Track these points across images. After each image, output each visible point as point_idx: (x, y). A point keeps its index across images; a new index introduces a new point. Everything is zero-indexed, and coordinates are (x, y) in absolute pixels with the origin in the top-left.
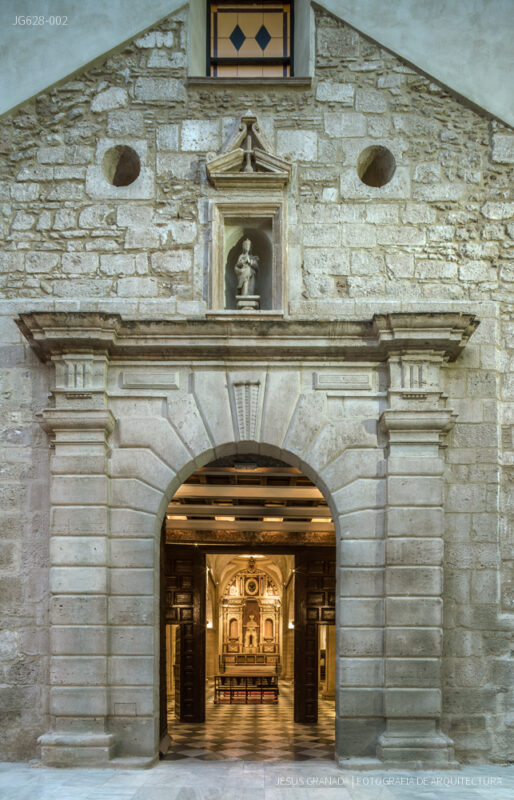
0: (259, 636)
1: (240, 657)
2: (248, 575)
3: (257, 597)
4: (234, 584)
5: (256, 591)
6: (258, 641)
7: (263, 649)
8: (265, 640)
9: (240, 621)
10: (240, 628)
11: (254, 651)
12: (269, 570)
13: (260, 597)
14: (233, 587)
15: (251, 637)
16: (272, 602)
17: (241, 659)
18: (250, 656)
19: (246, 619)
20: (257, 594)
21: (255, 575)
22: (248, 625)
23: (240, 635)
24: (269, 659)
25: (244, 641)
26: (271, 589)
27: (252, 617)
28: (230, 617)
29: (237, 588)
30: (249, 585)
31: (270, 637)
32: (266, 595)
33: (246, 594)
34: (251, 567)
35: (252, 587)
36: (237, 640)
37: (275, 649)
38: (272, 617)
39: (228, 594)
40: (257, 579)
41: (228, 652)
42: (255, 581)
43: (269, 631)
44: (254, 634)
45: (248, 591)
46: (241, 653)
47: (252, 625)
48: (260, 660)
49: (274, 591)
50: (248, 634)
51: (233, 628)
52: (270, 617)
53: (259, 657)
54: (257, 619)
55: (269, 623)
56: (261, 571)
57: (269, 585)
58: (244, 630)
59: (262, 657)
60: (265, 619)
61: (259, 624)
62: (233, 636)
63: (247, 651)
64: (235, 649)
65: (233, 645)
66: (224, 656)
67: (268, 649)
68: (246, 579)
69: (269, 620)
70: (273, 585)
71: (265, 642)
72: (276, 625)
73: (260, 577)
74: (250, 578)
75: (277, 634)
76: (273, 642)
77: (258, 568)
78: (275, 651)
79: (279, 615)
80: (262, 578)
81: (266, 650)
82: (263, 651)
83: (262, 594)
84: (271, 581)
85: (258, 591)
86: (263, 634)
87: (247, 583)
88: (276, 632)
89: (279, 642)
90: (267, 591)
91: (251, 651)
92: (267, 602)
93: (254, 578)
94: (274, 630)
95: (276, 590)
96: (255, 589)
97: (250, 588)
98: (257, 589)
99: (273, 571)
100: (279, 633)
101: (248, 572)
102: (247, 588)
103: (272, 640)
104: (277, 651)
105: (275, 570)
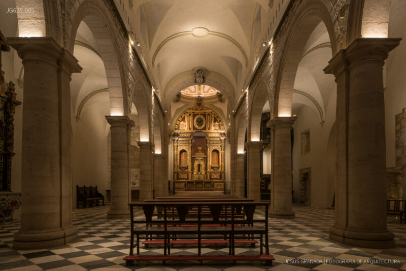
0: (206, 165)
1: (189, 183)
2: (196, 112)
3: (204, 131)
4: (183, 120)
5: (203, 126)
6: (206, 169)
7: (211, 176)
8: (212, 168)
9: (189, 152)
10: (189, 158)
11: (202, 179)
12: (216, 107)
13: (207, 130)
14: (182, 123)
15: (199, 166)
16: (218, 135)
17: (191, 185)
18: (199, 182)
19: (194, 150)
20: (205, 128)
21: (202, 112)
22: (197, 155)
23: (189, 164)
24: (215, 185)
25: (193, 169)
26: (217, 124)
27: (200, 148)
28: (180, 148)
29: (186, 124)
30: (200, 118)
31: (217, 166)
32: (212, 129)
33: (194, 128)
34: (199, 104)
35: (200, 122)
36: (187, 168)
37: (221, 176)
39: (178, 129)
40: (204, 115)
41: (178, 178)
42: (202, 117)
43: (216, 161)
44: (202, 163)
45: (196, 126)
46: (190, 179)
47: (200, 155)
48: (208, 185)
49: (220, 126)
50: (196, 163)
51: (183, 158)
52: (217, 148)
53: (206, 183)
54: (205, 151)
55: (215, 153)
56: (208, 109)
57: (215, 120)
58: (193, 160)
59: (209, 183)
60: (212, 150)
61: (206, 153)
62: (183, 165)
63: (196, 178)
64: (185, 176)
65: (183, 173)
66: (174, 183)
67: (214, 176)
68: (194, 115)
69: (216, 151)
70: (219, 120)
71: (212, 170)
72: (222, 155)
73: (207, 114)
74: (198, 114)
75: (223, 163)
76: (219, 170)
77: (205, 106)
78: (221, 178)
79: (225, 146)
80: (209, 114)
81: (213, 177)
82: (211, 178)
83: (209, 129)
84: (217, 117)
85: (206, 126)
86: (210, 163)
87: (195, 119)
88: (222, 161)
89: (224, 170)
90: (214, 126)
91: (199, 178)
92: (213, 135)
93: (201, 114)
94: (220, 160)
95: (222, 125)
96: (202, 124)
97: (198, 123)
98: (204, 124)
99: (219, 108)
100: (224, 162)
101: (196, 109)
102: (195, 123)
103: (219, 168)
104: (223, 178)
105: (220, 108)
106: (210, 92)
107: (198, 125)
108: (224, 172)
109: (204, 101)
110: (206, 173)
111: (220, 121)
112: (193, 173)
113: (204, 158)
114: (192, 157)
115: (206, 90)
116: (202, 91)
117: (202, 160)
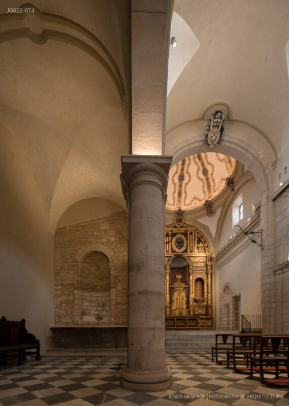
0: (188, 297)
2: (175, 230)
3: (186, 255)
5: (184, 248)
6: (188, 302)
7: (194, 311)
8: (195, 301)
9: (167, 281)
10: (167, 289)
11: (184, 313)
12: (200, 223)
13: (189, 254)
15: (179, 298)
16: (203, 260)
17: (173, 322)
18: (181, 319)
19: (173, 280)
20: (186, 251)
21: (182, 230)
22: (175, 285)
23: (167, 296)
24: (201, 322)
25: (171, 302)
26: (201, 245)
27: (180, 276)
30: (180, 238)
31: (201, 298)
32: (196, 252)
33: (173, 251)
34: (179, 220)
35: (180, 243)
37: (207, 311)
38: (204, 276)
40: (185, 234)
42: (183, 237)
43: (199, 293)
44: (183, 295)
45: (175, 249)
47: (179, 285)
49: (205, 248)
50: (176, 295)
52: (199, 276)
53: (190, 320)
54: (185, 280)
55: (199, 283)
56: (191, 226)
57: (199, 241)
58: (172, 291)
59: (194, 319)
60: (195, 278)
63: (176, 313)
67: (199, 311)
68: (174, 235)
69: (200, 280)
70: (203, 241)
71: (195, 304)
72: (207, 284)
73: (189, 233)
74: (177, 233)
75: (210, 295)
76: (204, 304)
77: (187, 222)
78: (207, 314)
79: (212, 273)
80: (191, 233)
81: (196, 313)
82: (194, 315)
83: (191, 252)
84: (202, 237)
85: (187, 247)
86: (192, 296)
87: (174, 239)
88: (208, 293)
89: (212, 303)
90: (197, 248)
91: (181, 313)
92: (197, 260)
93: (181, 233)
94: (206, 291)
95: (207, 247)
96: (182, 246)
97: (177, 245)
98: (185, 245)
99: (204, 225)
100: (212, 293)
101: (175, 227)
102: (174, 245)
103: (204, 301)
104: (210, 313)
105: (206, 224)
106: (193, 205)
107: (176, 247)
108: (211, 307)
109: (186, 216)
110: (188, 308)
111: (205, 242)
112: (171, 308)
113: (184, 288)
114: (170, 287)
115: (188, 202)
116: (183, 204)
117: (183, 290)
